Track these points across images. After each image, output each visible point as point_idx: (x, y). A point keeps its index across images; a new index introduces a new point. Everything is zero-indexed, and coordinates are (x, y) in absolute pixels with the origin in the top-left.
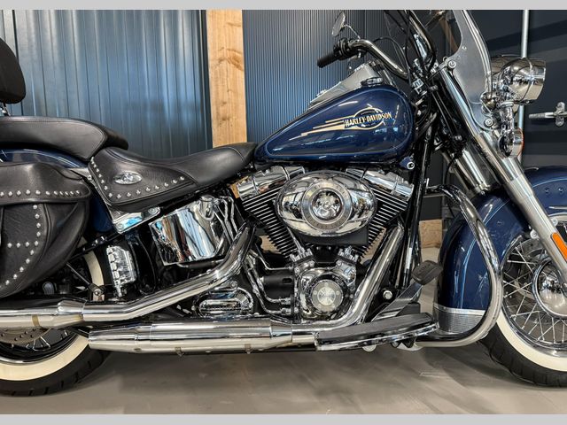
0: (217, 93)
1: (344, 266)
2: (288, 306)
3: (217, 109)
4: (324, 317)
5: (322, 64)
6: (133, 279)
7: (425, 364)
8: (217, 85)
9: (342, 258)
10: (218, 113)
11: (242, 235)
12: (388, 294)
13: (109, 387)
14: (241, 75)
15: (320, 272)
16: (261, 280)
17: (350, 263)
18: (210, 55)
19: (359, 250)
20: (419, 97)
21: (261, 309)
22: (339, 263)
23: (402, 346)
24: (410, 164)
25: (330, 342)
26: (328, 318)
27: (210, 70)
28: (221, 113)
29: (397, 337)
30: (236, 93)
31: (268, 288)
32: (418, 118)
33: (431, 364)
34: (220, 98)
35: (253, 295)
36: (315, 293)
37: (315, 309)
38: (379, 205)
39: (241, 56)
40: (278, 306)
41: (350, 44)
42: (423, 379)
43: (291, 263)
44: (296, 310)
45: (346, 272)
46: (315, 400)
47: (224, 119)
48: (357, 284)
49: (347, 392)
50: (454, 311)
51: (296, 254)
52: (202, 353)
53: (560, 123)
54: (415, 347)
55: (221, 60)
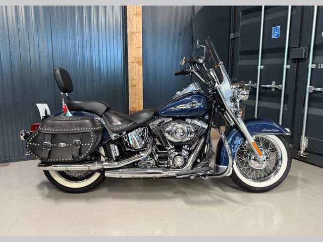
0: (131, 76)
1: (184, 151)
2: (165, 164)
3: (131, 82)
4: (178, 168)
5: (176, 74)
6: (118, 155)
7: (212, 184)
8: (131, 73)
9: (184, 149)
10: (132, 84)
11: (151, 140)
12: (199, 161)
13: (104, 190)
14: (141, 68)
15: (177, 153)
16: (157, 155)
17: (187, 150)
18: (129, 61)
19: (190, 146)
20: (211, 94)
21: (157, 165)
22: (183, 150)
23: (203, 177)
24: (207, 117)
25: (181, 175)
26: (179, 168)
27: (129, 66)
28: (133, 83)
29: (201, 174)
30: (139, 75)
31: (160, 158)
32: (210, 102)
33: (214, 185)
34: (133, 78)
35: (155, 160)
36: (175, 160)
37: (175, 165)
38: (196, 131)
39: (141, 60)
40: (163, 164)
41: (187, 70)
42: (211, 189)
43: (167, 150)
44: (169, 165)
45: (185, 153)
46: (174, 195)
47: (134, 86)
48: (189, 157)
49: (185, 193)
50: (221, 166)
51: (169, 147)
52: (139, 178)
53: (273, 90)
54: (207, 178)
55: (133, 62)
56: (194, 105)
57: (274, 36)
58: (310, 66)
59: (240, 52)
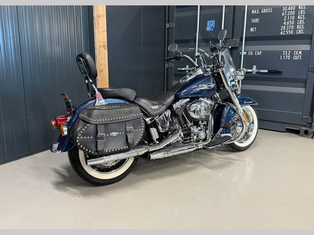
0: (99, 60)
2: (188, 140)
6: (158, 137)
8: (99, 57)
14: (107, 52)
16: (182, 133)
18: (97, 45)
28: (100, 68)
30: (105, 59)
34: (100, 63)
39: (106, 44)
47: (101, 71)
55: (100, 47)
56: (210, 86)
57: (208, 29)
58: (243, 53)
59: (175, 40)
